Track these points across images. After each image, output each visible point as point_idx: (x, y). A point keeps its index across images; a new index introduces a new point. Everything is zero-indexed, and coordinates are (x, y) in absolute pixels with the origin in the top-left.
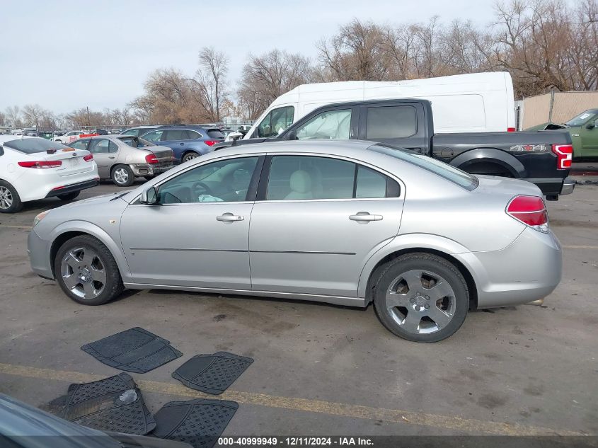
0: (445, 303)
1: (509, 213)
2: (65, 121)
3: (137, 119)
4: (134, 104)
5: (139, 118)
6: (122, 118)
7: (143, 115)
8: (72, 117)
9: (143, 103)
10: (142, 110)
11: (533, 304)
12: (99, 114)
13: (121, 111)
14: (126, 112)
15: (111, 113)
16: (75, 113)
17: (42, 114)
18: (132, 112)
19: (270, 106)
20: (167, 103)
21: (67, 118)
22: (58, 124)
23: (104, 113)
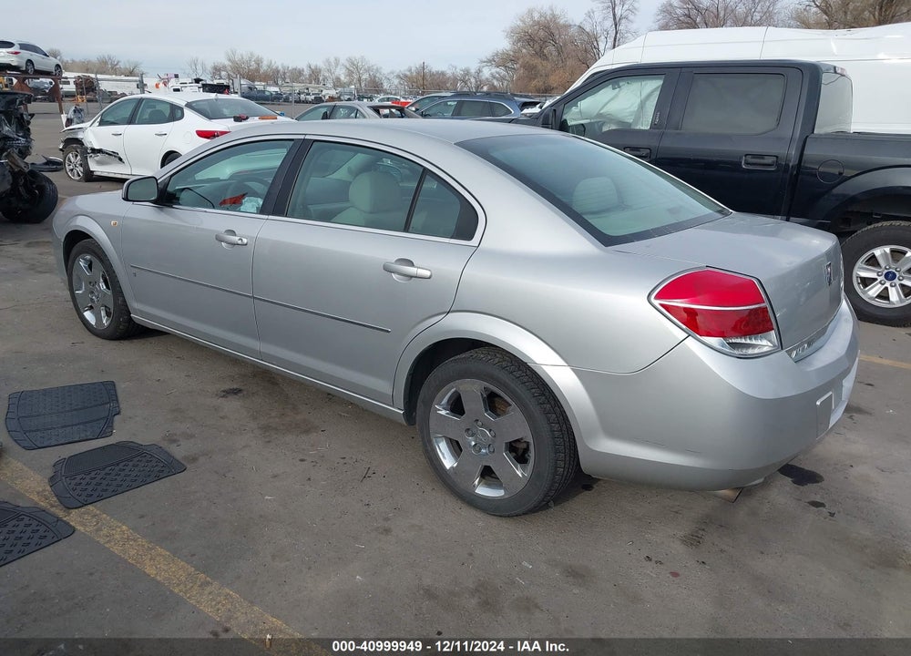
0: (518, 452)
1: (657, 303)
2: (396, 81)
3: (493, 84)
4: (490, 61)
5: (496, 83)
6: (473, 80)
7: (502, 79)
8: (406, 76)
9: (503, 60)
10: (502, 71)
11: (716, 496)
12: (443, 74)
13: (473, 71)
14: (479, 71)
15: (459, 72)
16: (410, 70)
17: (367, 70)
18: (487, 73)
19: (593, 66)
20: (537, 61)
21: (398, 76)
22: (386, 86)
23: (449, 73)
